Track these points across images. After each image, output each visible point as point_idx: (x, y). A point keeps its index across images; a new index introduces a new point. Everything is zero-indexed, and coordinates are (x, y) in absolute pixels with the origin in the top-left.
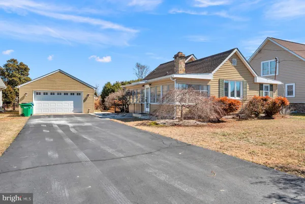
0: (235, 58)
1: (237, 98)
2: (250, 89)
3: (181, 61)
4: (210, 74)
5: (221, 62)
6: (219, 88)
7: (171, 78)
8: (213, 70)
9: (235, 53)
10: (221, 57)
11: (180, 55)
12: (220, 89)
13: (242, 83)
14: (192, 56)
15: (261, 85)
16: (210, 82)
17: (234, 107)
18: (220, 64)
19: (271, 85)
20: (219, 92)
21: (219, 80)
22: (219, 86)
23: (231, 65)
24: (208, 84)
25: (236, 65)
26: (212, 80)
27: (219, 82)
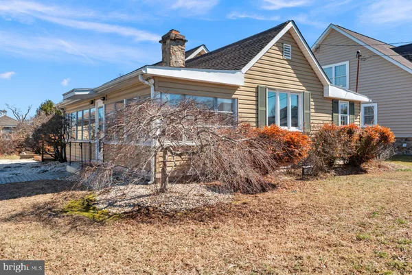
0: (287, 42)
1: (293, 129)
2: (317, 110)
3: (175, 48)
4: (238, 73)
5: (262, 48)
6: (257, 105)
7: (140, 78)
8: (244, 65)
9: (288, 33)
10: (260, 40)
11: (173, 35)
12: (260, 108)
13: (301, 97)
14: (202, 48)
15: (335, 102)
16: (237, 92)
17: (297, 151)
18: (258, 52)
19: (352, 103)
20: (257, 114)
21: (257, 88)
22: (257, 101)
23: (281, 57)
24: (234, 96)
25: (290, 58)
26: (242, 88)
27: (257, 92)
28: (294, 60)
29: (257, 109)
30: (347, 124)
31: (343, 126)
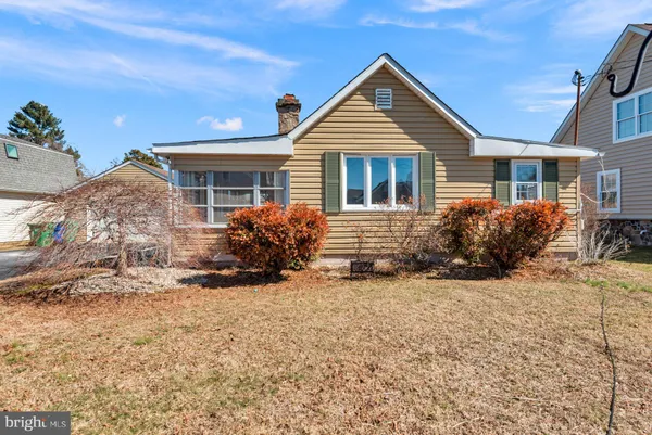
0: (383, 85)
1: (401, 208)
12: (328, 181)
13: (415, 160)
15: (502, 163)
19: (552, 162)
20: (323, 188)
21: (324, 155)
22: (323, 171)
23: (371, 108)
24: (282, 168)
25: (390, 107)
26: (296, 157)
27: (323, 160)
28: (397, 109)
29: (323, 183)
30: (536, 198)
31: (520, 202)
